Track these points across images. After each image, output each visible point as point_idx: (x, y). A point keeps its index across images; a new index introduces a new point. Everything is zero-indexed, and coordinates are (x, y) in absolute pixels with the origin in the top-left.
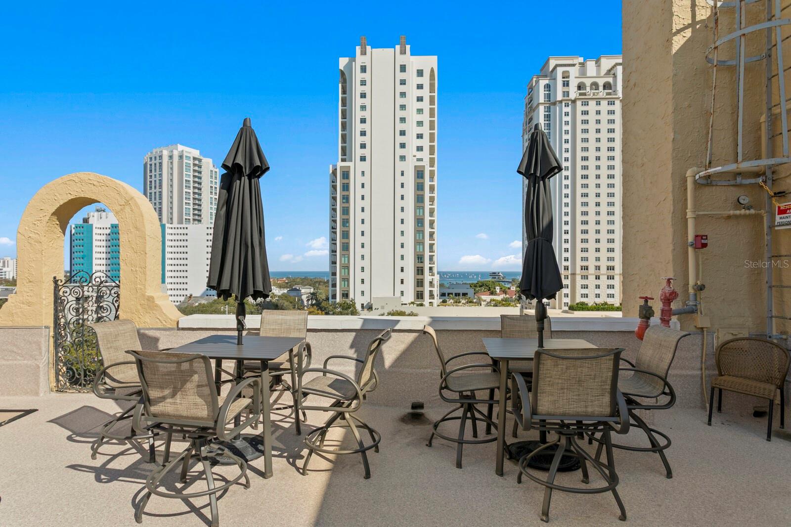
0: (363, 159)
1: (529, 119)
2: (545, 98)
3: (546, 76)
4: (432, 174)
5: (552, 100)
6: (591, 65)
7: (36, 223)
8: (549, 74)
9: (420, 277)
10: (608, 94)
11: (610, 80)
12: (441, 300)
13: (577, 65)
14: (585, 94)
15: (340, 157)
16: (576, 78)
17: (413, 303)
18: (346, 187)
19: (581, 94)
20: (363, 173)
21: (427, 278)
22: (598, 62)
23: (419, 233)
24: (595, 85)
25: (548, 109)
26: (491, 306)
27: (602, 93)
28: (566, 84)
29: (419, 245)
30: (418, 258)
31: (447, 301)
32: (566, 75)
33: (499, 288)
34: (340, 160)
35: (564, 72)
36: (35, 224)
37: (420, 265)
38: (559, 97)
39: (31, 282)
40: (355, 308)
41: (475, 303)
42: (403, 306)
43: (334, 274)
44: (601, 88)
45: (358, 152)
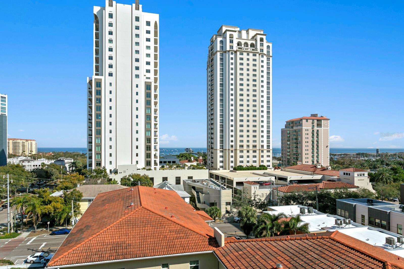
0: (111, 75)
1: (211, 60)
2: (220, 48)
3: (220, 36)
4: (156, 87)
5: (224, 50)
6: (244, 33)
8: (222, 35)
9: (148, 152)
10: (253, 50)
11: (254, 42)
12: (161, 166)
13: (237, 32)
14: (241, 48)
15: (94, 72)
16: (236, 38)
17: (144, 168)
18: (99, 93)
19: (239, 48)
20: (111, 84)
21: (153, 152)
22: (247, 31)
23: (148, 124)
24: (246, 44)
25: (222, 55)
26: (191, 169)
27: (250, 49)
28: (231, 42)
29: (148, 132)
30: (147, 140)
31: (164, 166)
32: (231, 36)
33: (193, 158)
34: (94, 74)
35: (230, 35)
37: (149, 144)
38: (228, 49)
40: (106, 172)
41: (182, 167)
42: (138, 170)
43: (91, 150)
44: (249, 46)
45: (108, 70)
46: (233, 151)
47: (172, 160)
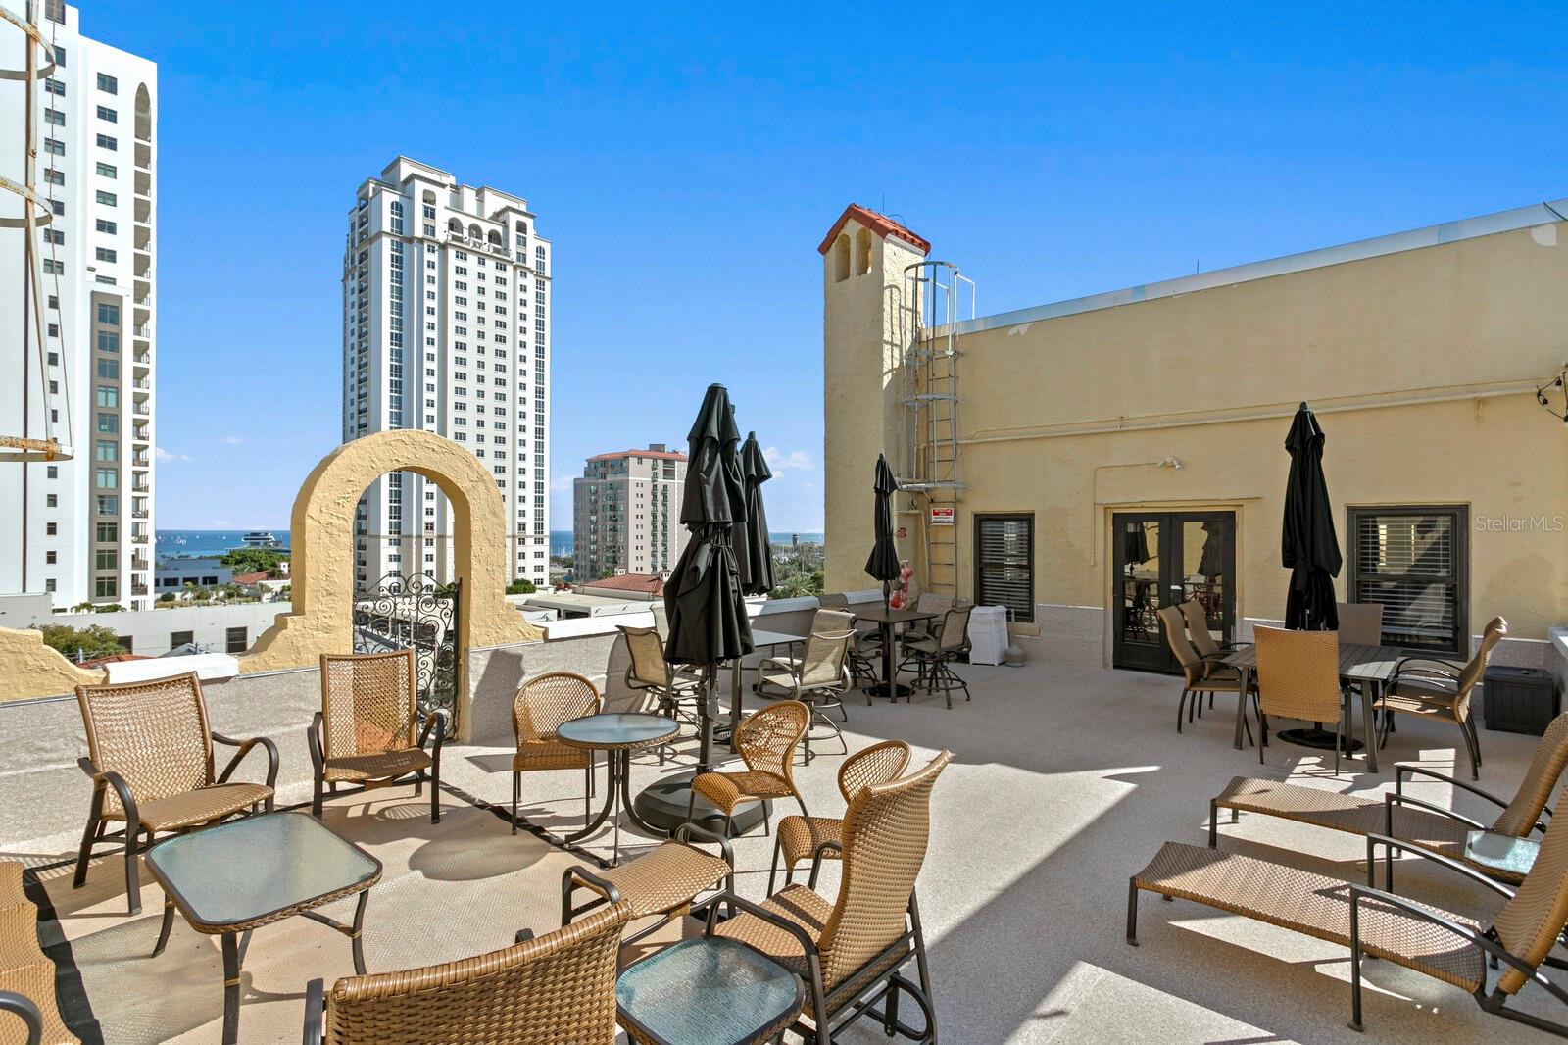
1: (361, 255)
2: (392, 226)
3: (393, 187)
4: (141, 318)
5: (405, 234)
6: (469, 196)
7: (340, 502)
8: (399, 186)
10: (496, 251)
11: (499, 229)
12: (159, 596)
13: (448, 188)
14: (460, 240)
16: (446, 208)
17: (87, 606)
19: (454, 238)
21: (127, 547)
22: (480, 193)
23: (105, 447)
24: (476, 230)
25: (398, 247)
26: (284, 600)
27: (487, 247)
28: (430, 213)
29: (106, 474)
30: (102, 503)
31: (174, 596)
32: (429, 198)
33: (287, 564)
35: (426, 192)
36: (339, 504)
37: (107, 519)
38: (419, 232)
39: (331, 594)
41: (247, 596)
42: (58, 614)
44: (486, 239)
46: (432, 540)
47: (200, 574)
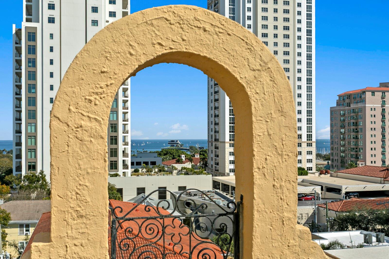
0: (51, 20)
9: (114, 146)
12: (133, 170)
15: (25, 16)
18: (32, 50)
20: (52, 36)
21: (121, 147)
26: (182, 174)
30: (112, 127)
31: (139, 170)
33: (184, 156)
34: (24, 19)
37: (114, 134)
40: (45, 181)
41: (167, 172)
43: (19, 144)
45: (47, 13)
47: (149, 160)
